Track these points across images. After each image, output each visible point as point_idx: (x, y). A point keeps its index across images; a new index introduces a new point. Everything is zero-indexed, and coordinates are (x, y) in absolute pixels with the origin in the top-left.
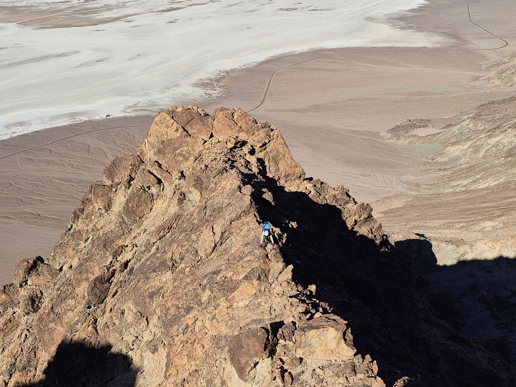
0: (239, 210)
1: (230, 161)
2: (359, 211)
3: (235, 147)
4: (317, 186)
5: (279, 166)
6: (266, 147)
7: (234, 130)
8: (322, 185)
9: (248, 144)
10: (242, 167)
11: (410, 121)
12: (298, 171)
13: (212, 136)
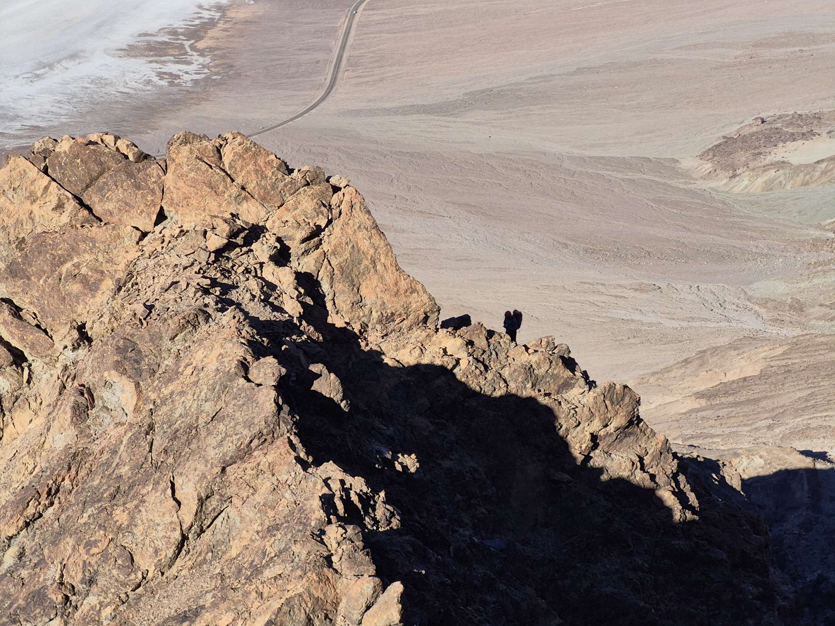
0: (246, 432)
1: (218, 289)
2: (603, 408)
3: (230, 246)
4: (476, 342)
5: (363, 291)
6: (321, 240)
7: (226, 195)
8: (491, 341)
9: (267, 235)
10: (252, 304)
11: (763, 122)
12: (418, 303)
13: (161, 217)
